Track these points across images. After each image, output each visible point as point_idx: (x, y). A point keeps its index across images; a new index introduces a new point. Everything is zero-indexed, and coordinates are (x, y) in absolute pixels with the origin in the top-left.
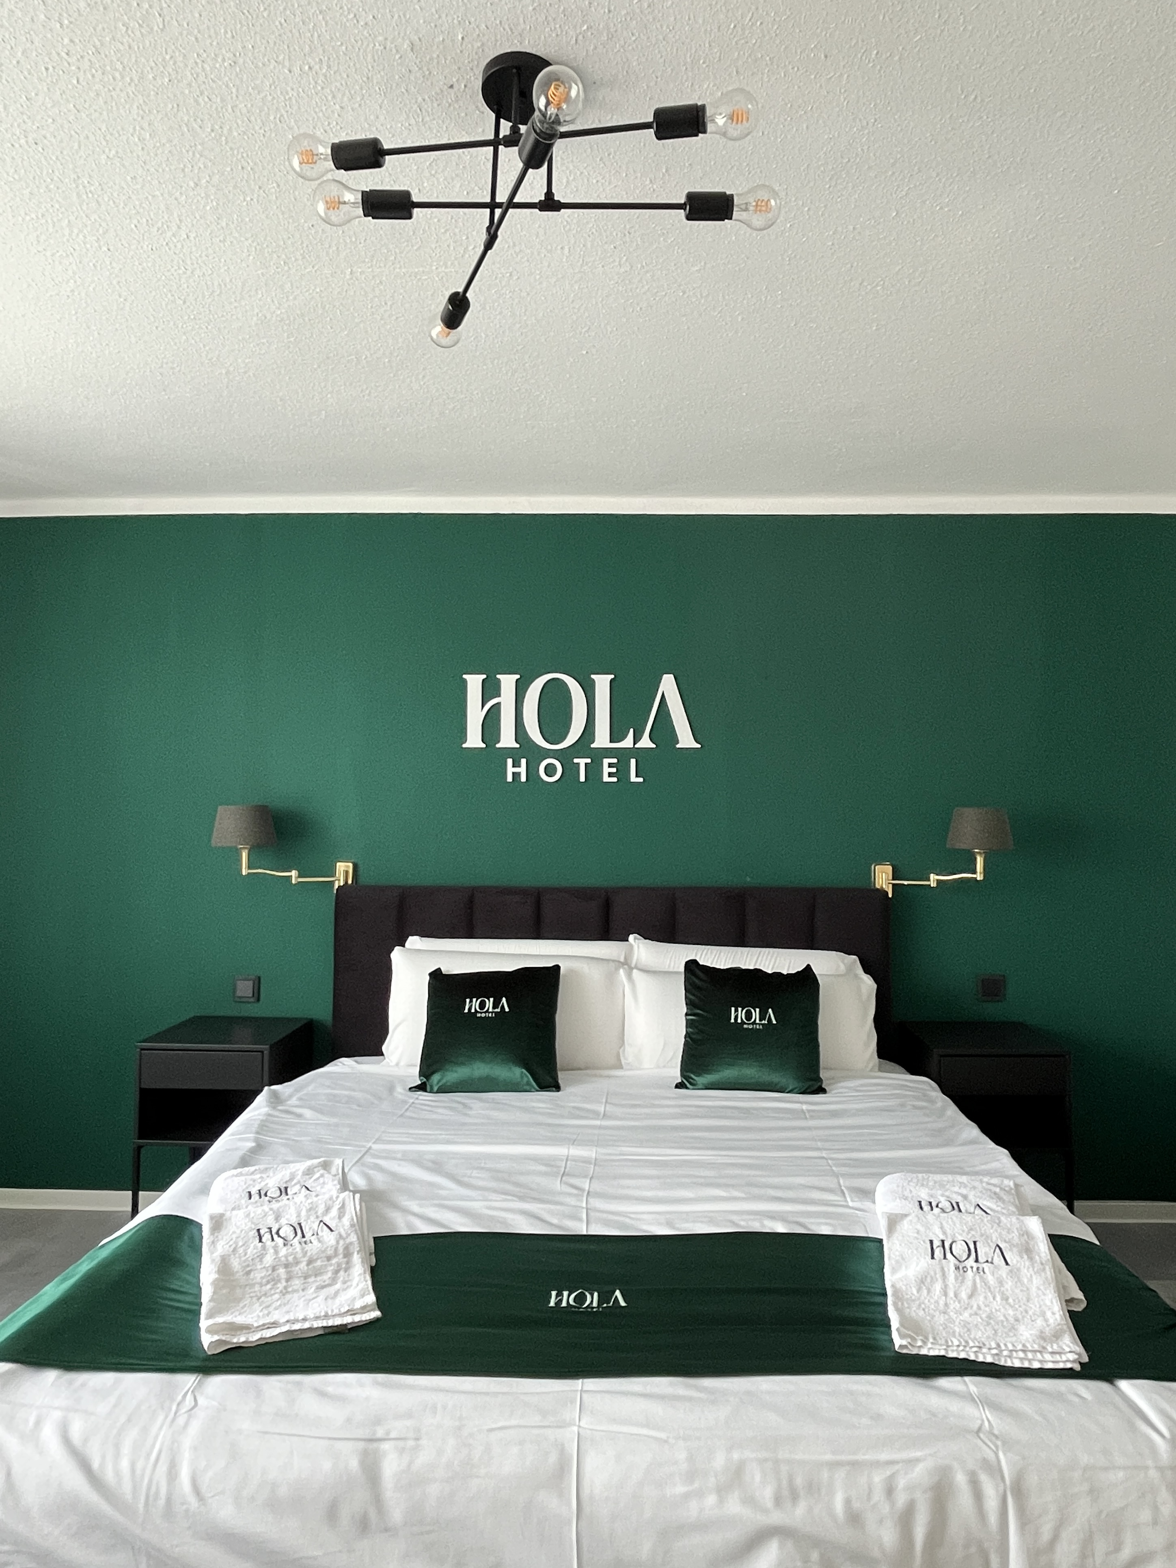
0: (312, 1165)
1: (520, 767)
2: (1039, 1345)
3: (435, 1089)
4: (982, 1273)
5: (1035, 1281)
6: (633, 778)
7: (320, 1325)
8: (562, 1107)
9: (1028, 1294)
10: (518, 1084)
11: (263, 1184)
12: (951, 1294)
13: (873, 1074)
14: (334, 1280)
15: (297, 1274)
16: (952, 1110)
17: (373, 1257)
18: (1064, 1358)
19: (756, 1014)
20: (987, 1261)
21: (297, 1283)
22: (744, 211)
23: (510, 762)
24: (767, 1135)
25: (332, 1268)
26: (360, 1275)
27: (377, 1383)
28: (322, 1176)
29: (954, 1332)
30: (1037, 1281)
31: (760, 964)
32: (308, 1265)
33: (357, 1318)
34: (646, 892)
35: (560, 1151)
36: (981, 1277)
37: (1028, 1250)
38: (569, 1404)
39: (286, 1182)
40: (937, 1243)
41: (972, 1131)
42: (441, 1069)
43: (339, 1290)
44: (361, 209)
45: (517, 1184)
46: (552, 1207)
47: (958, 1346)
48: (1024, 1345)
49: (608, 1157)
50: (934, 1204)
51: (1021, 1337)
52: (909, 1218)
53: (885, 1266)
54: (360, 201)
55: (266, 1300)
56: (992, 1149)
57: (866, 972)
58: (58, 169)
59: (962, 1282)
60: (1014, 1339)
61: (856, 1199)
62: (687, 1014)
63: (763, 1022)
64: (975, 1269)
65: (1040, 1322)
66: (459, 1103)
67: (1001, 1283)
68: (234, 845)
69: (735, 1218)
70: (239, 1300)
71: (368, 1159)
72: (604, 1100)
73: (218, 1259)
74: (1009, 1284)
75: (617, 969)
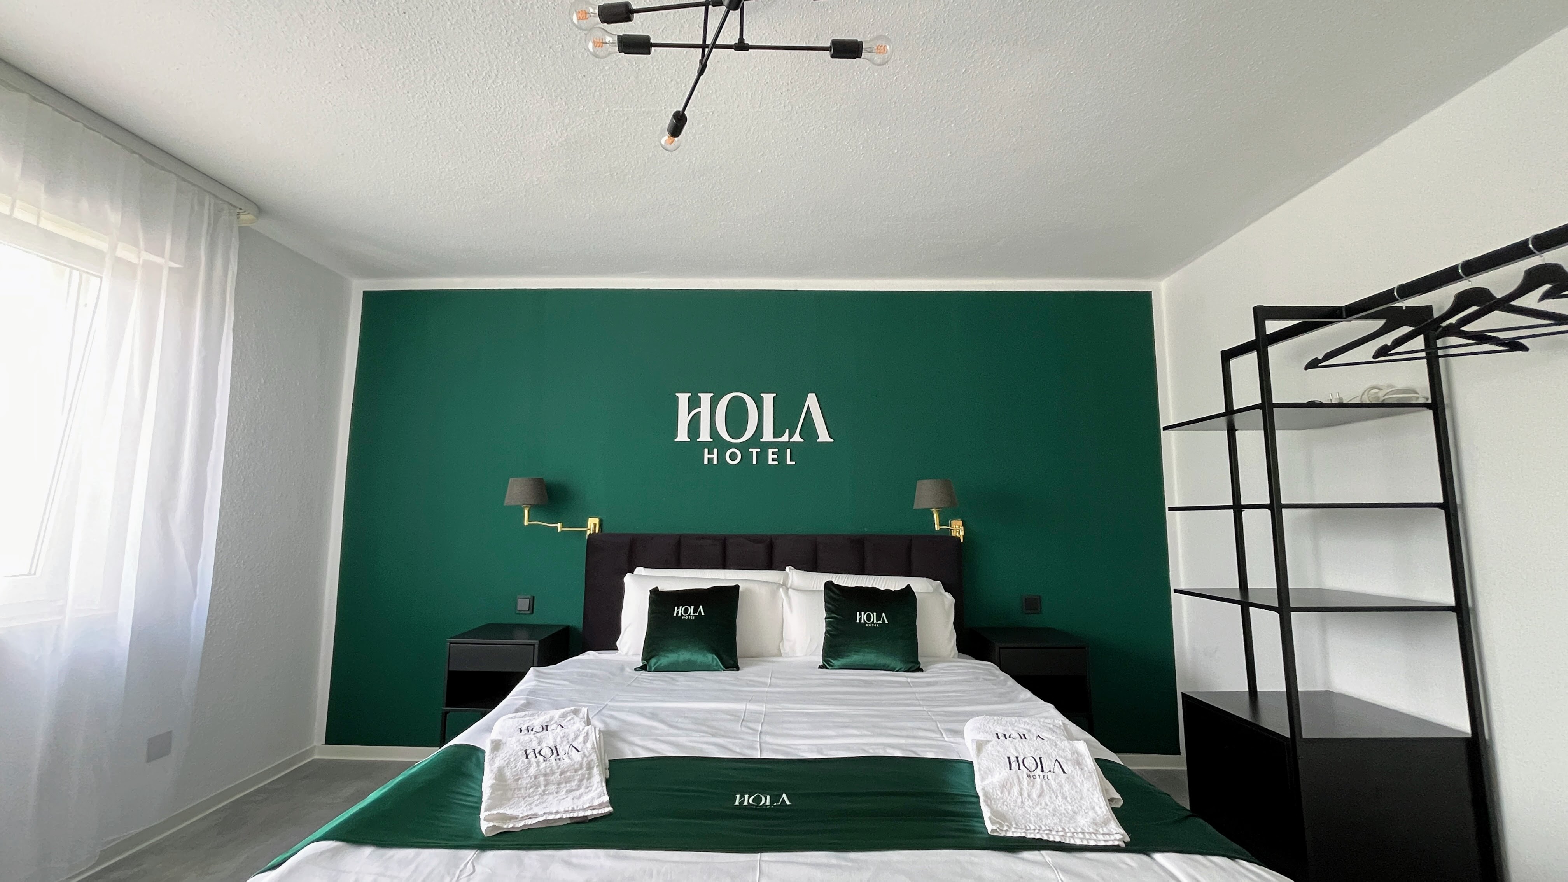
0: (566, 712)
1: (713, 454)
2: (1093, 828)
3: (653, 669)
4: (1047, 779)
5: (1085, 785)
6: (789, 462)
7: (568, 816)
8: (741, 679)
9: (1082, 795)
10: (710, 665)
11: (530, 723)
12: (1026, 795)
13: (954, 659)
14: (579, 787)
15: (553, 781)
16: (1011, 682)
17: (608, 771)
18: (1112, 838)
19: (874, 617)
20: (1050, 771)
21: (552, 788)
22: (870, 52)
23: (706, 450)
24: (883, 697)
25: (578, 777)
26: (598, 782)
27: (609, 856)
28: (572, 719)
29: (1030, 821)
30: (1087, 785)
31: (876, 584)
32: (561, 775)
33: (595, 812)
34: (798, 539)
35: (741, 706)
36: (1046, 783)
37: (1078, 763)
38: (751, 870)
39: (547, 722)
40: (1013, 759)
41: (1028, 694)
42: (658, 655)
43: (582, 793)
44: (617, 47)
45: (709, 727)
46: (736, 741)
47: (1034, 830)
48: (1082, 829)
49: (773, 711)
50: (1007, 736)
51: (1079, 824)
52: (992, 743)
53: (976, 778)
54: (617, 42)
55: (529, 799)
56: (1042, 704)
57: (946, 591)
58: (418, 33)
59: (1033, 786)
60: (1074, 825)
61: (950, 736)
62: (826, 618)
63: (879, 622)
64: (1041, 777)
65: (1091, 814)
66: (668, 677)
67: (1061, 787)
68: (519, 503)
69: (866, 748)
70: (509, 800)
71: (605, 712)
72: (770, 676)
73: (495, 770)
74: (1067, 788)
75: (778, 588)
